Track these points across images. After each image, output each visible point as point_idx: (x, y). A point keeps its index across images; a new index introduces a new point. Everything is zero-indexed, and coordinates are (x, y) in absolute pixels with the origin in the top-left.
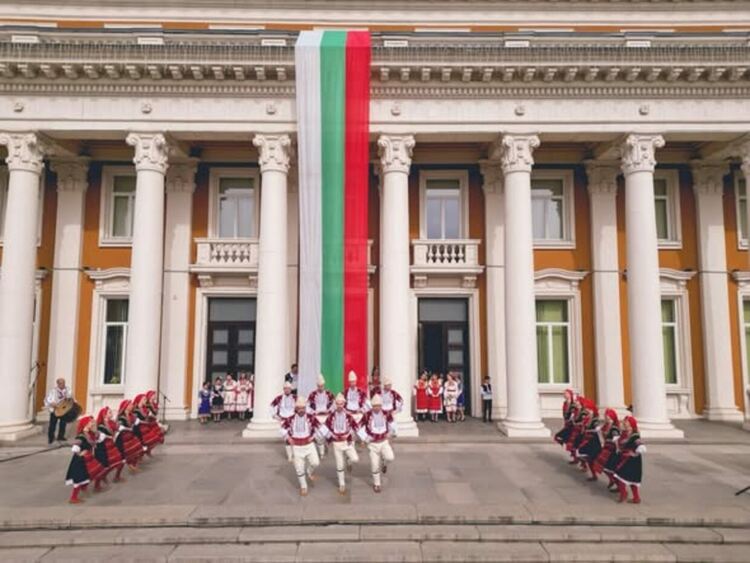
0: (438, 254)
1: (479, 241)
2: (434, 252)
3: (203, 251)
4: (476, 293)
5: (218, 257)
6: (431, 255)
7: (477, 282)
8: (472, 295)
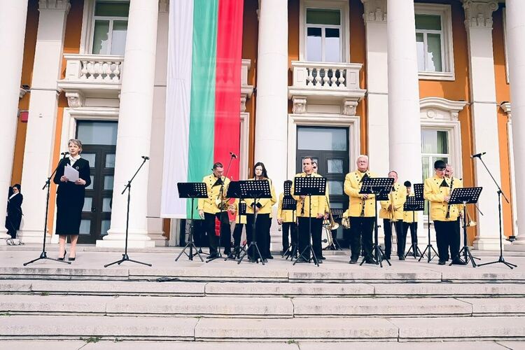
0: (318, 78)
1: (360, 66)
2: (315, 76)
3: (73, 68)
4: (357, 120)
5: (88, 75)
6: (311, 78)
7: (359, 108)
8: (353, 123)
